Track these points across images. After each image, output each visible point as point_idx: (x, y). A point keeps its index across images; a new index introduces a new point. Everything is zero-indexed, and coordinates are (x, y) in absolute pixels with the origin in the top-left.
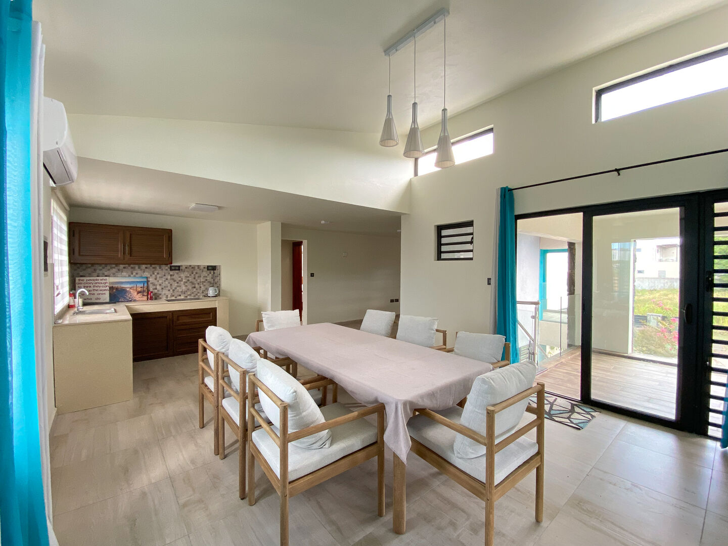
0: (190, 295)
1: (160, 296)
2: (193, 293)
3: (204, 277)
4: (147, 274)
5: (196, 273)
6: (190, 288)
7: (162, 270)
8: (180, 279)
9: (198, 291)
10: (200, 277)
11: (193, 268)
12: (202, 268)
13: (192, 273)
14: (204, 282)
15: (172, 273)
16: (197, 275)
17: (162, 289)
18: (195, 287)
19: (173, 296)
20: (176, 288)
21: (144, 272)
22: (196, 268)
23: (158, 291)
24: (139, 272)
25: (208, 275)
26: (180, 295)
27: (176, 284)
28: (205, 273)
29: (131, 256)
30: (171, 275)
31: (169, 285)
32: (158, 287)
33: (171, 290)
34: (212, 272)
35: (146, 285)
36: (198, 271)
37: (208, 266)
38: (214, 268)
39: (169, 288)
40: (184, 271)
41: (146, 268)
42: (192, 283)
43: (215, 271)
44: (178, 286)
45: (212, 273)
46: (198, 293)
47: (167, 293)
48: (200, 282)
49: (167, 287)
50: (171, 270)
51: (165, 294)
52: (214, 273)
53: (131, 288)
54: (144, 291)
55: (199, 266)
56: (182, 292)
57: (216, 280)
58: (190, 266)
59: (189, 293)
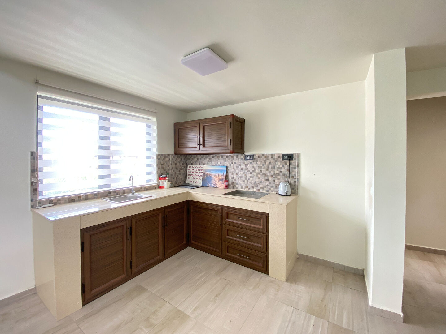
0: (263, 188)
1: (237, 186)
2: (265, 187)
3: (278, 168)
4: (227, 164)
5: (270, 163)
6: (263, 180)
7: (238, 159)
8: (253, 169)
9: (271, 185)
10: (273, 167)
11: (265, 157)
12: (276, 157)
13: (265, 163)
14: (278, 174)
15: (246, 162)
16: (270, 166)
17: (238, 178)
18: (267, 180)
19: (247, 187)
20: (249, 179)
21: (225, 161)
22: (270, 157)
23: (235, 180)
24: (222, 161)
25: (283, 166)
26: (253, 188)
27: (250, 175)
28: (279, 163)
29: (204, 146)
30: (246, 165)
31: (244, 175)
32: (235, 177)
33: (246, 181)
34: (288, 161)
35: (225, 174)
36: (272, 161)
37: (283, 155)
38: (290, 157)
39: (244, 178)
40: (257, 161)
41: (227, 157)
42: (265, 175)
43: (292, 161)
44: (251, 177)
45: (288, 164)
46: (272, 187)
47: (242, 182)
48: (274, 174)
49: (242, 177)
50: (246, 159)
51: (240, 184)
52: (290, 164)
53: (215, 176)
54: (223, 179)
55: (272, 155)
56: (255, 184)
57: (293, 173)
58: (263, 155)
59: (262, 186)
